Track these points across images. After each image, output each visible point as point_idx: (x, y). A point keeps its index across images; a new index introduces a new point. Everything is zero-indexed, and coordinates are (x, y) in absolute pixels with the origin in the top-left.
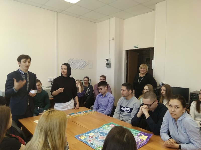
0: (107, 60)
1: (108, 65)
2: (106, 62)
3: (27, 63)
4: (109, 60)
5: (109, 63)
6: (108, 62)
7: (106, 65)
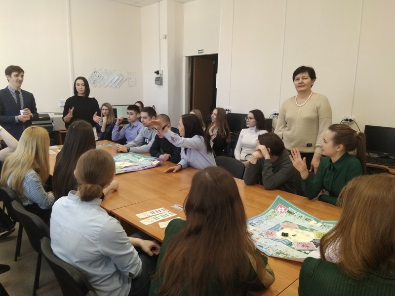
0: (157, 73)
1: (159, 81)
2: (156, 76)
3: (20, 78)
4: (160, 72)
5: (159, 78)
6: (159, 76)
7: (156, 80)
